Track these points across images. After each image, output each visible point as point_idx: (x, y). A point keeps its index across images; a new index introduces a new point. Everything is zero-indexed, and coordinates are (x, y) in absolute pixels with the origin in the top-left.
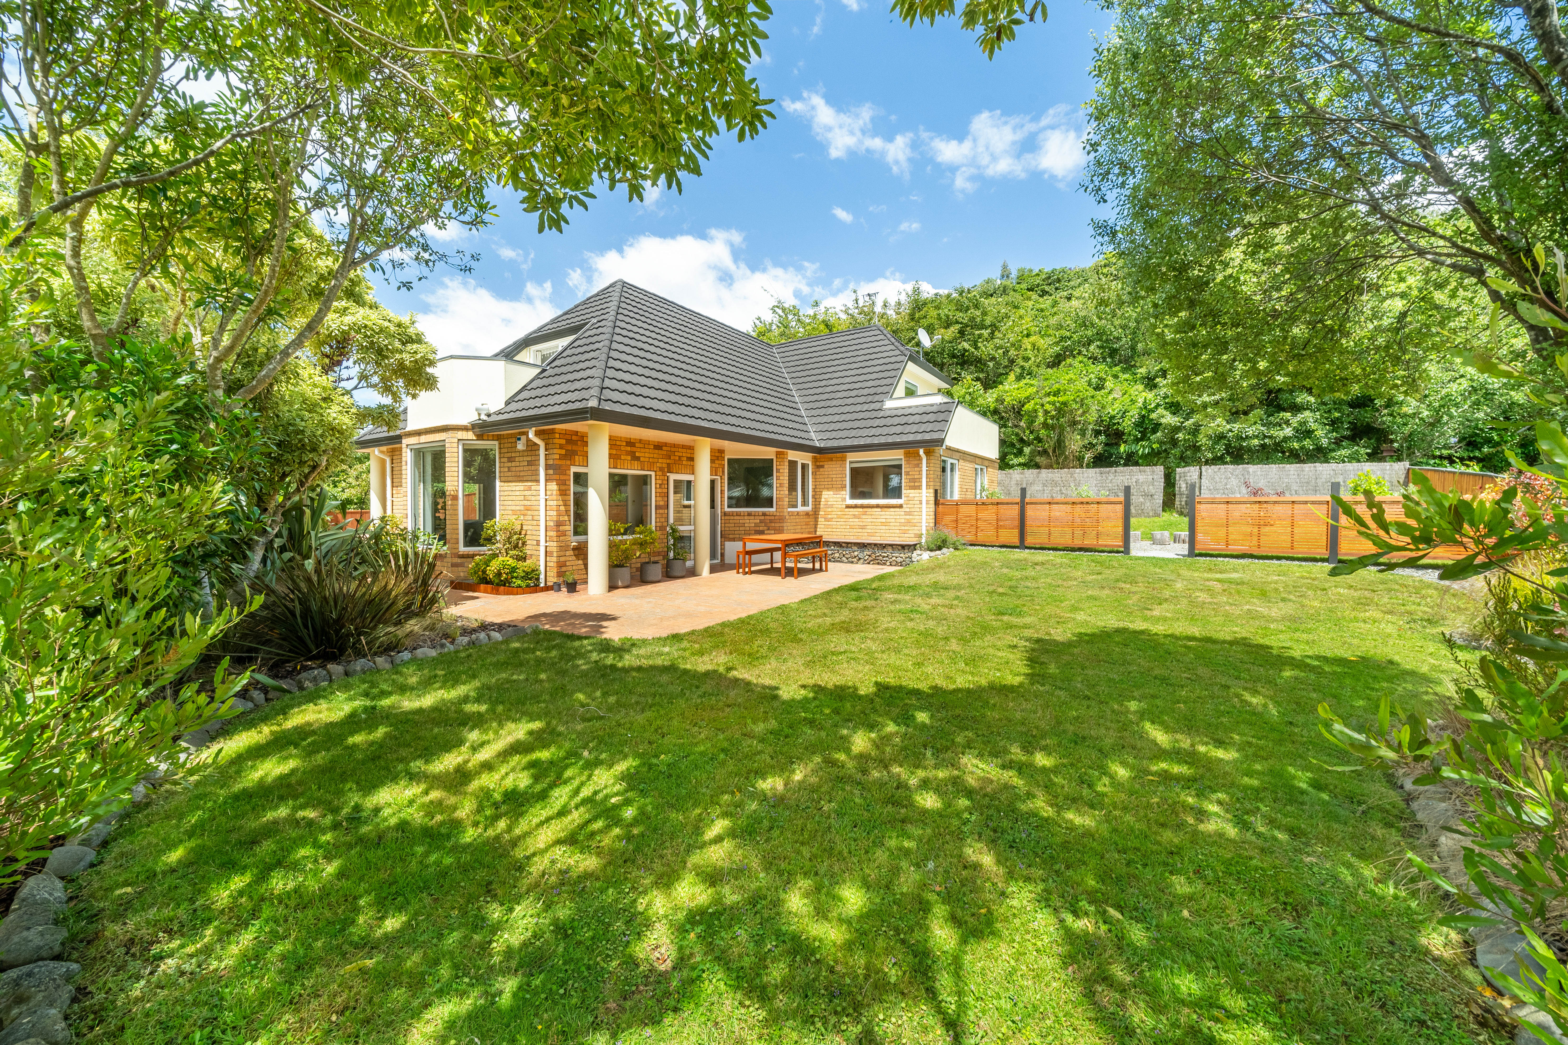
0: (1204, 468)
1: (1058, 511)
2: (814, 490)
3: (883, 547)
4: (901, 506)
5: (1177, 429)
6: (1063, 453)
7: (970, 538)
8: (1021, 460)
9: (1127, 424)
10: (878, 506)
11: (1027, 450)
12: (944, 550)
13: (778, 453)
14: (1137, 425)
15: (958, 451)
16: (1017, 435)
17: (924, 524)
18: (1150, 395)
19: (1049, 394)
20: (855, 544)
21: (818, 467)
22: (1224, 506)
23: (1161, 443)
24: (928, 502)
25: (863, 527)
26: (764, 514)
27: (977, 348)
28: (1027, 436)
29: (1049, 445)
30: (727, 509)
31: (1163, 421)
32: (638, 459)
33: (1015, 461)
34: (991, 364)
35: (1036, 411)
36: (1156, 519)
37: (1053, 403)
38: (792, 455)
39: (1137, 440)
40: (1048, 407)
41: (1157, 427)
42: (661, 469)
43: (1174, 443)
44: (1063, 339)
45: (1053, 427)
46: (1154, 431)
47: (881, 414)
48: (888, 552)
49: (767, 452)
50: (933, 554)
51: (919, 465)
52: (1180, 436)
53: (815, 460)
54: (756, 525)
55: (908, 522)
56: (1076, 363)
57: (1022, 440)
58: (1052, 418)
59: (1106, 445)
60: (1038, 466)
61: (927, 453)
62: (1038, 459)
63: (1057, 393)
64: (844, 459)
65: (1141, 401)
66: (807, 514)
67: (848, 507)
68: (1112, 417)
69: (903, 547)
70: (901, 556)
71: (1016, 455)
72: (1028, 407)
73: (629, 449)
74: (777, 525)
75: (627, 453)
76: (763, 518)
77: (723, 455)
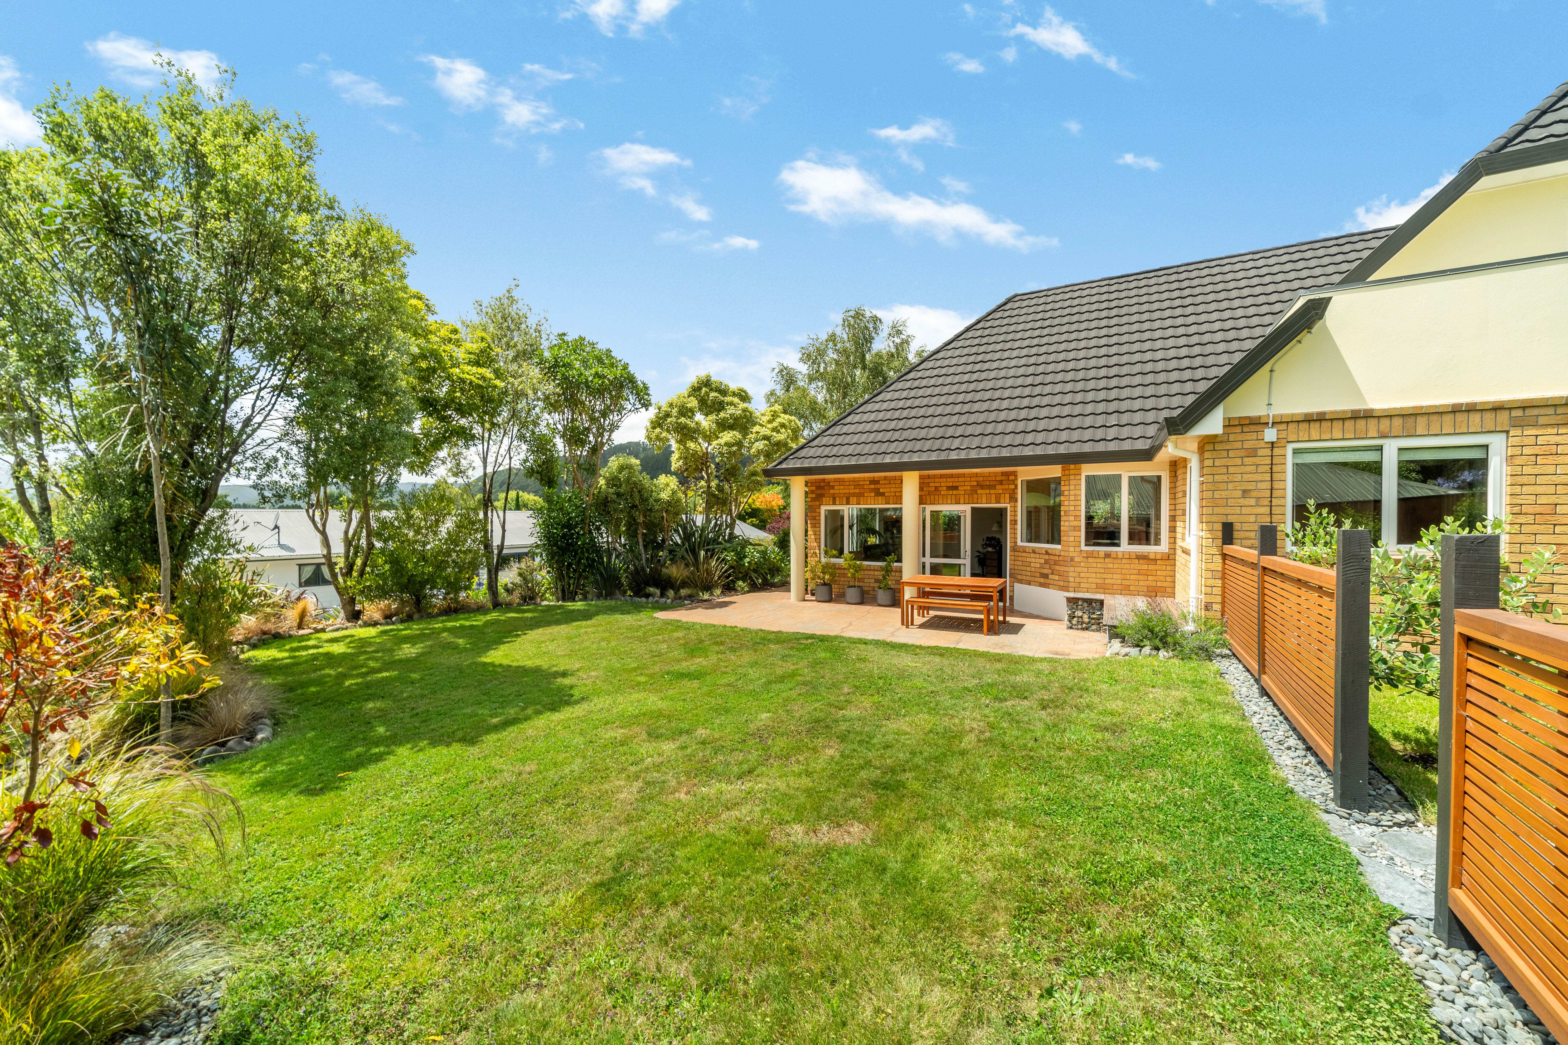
26: (1050, 553)
30: (1022, 544)
38: (1092, 469)
49: (1053, 471)
73: (872, 486)
74: (1062, 568)
75: (871, 490)
76: (1047, 557)
77: (1011, 478)
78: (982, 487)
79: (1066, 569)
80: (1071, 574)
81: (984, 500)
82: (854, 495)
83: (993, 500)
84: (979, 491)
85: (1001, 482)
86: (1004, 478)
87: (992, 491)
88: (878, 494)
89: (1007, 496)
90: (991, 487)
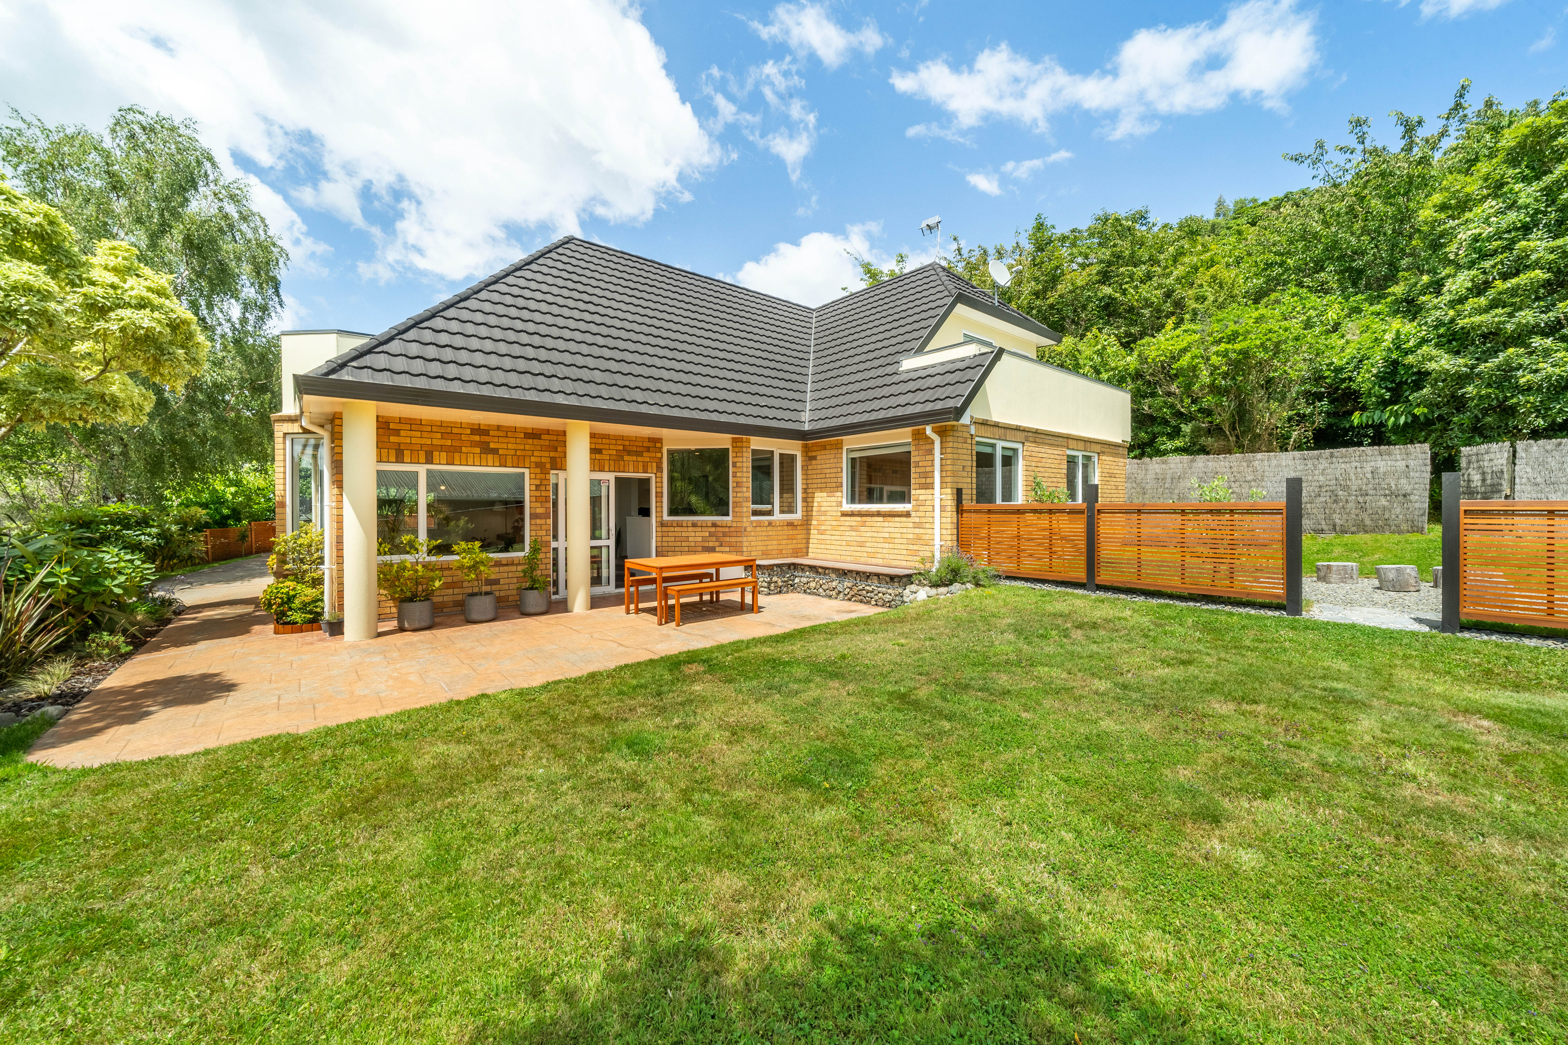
0: (1520, 445)
1: (1152, 526)
2: (805, 491)
3: (867, 576)
4: (908, 515)
5: (1462, 379)
6: (1250, 430)
7: (1010, 567)
8: (1178, 443)
9: (1364, 379)
10: (879, 514)
11: (1186, 428)
12: (956, 586)
13: (734, 440)
14: (1381, 378)
15: (1018, 429)
16: (1172, 406)
17: (937, 542)
18: (1409, 328)
19: (1218, 342)
20: (835, 570)
21: (809, 458)
22: (1544, 521)
23: (1431, 405)
24: (943, 508)
25: (861, 544)
26: (714, 525)
27: (1124, 292)
28: (1185, 406)
29: (1221, 418)
30: (666, 517)
31: (1432, 366)
32: (495, 451)
33: (1169, 445)
34: (1146, 312)
35: (1194, 368)
36: (1414, 537)
37: (1225, 354)
38: (758, 443)
39: (1384, 404)
40: (1215, 360)
41: (1421, 377)
42: (539, 465)
43: (1459, 403)
44: (1269, 265)
45: (1226, 392)
46: (1418, 386)
47: (896, 379)
48: (872, 585)
49: (721, 441)
50: (933, 591)
51: (931, 452)
52: (1470, 390)
53: (806, 450)
54: (704, 539)
55: (918, 538)
56: (1286, 298)
57: (1179, 415)
58: (1225, 376)
59: (1328, 414)
60: (1204, 451)
61: (942, 433)
62: (1202, 440)
63: (1233, 338)
64: (839, 446)
65: (1389, 337)
66: (790, 524)
67: (844, 514)
68: (1339, 370)
69: (892, 578)
70: (890, 592)
71: (1171, 437)
72: (1185, 361)
73: (477, 438)
74: (733, 539)
75: (474, 444)
76: (713, 529)
77: (658, 445)
78: (629, 453)
79: (739, 539)
80: (745, 544)
81: (631, 469)
82: (441, 448)
83: (641, 470)
84: (626, 458)
85: (648, 449)
86: (650, 444)
87: (639, 459)
88: (486, 449)
89: (654, 465)
90: (638, 454)
